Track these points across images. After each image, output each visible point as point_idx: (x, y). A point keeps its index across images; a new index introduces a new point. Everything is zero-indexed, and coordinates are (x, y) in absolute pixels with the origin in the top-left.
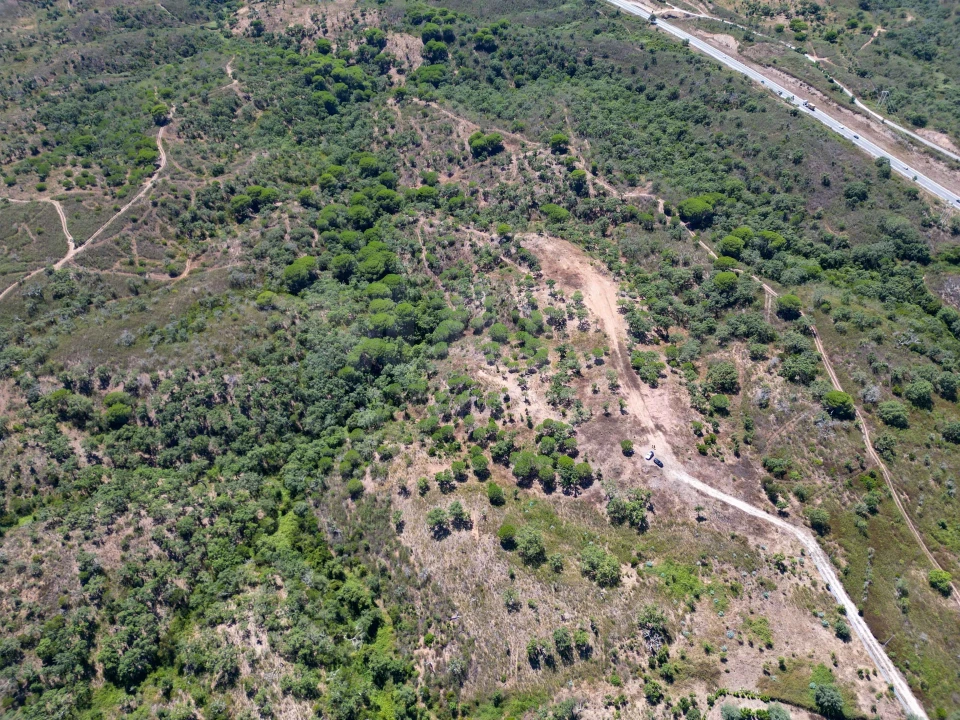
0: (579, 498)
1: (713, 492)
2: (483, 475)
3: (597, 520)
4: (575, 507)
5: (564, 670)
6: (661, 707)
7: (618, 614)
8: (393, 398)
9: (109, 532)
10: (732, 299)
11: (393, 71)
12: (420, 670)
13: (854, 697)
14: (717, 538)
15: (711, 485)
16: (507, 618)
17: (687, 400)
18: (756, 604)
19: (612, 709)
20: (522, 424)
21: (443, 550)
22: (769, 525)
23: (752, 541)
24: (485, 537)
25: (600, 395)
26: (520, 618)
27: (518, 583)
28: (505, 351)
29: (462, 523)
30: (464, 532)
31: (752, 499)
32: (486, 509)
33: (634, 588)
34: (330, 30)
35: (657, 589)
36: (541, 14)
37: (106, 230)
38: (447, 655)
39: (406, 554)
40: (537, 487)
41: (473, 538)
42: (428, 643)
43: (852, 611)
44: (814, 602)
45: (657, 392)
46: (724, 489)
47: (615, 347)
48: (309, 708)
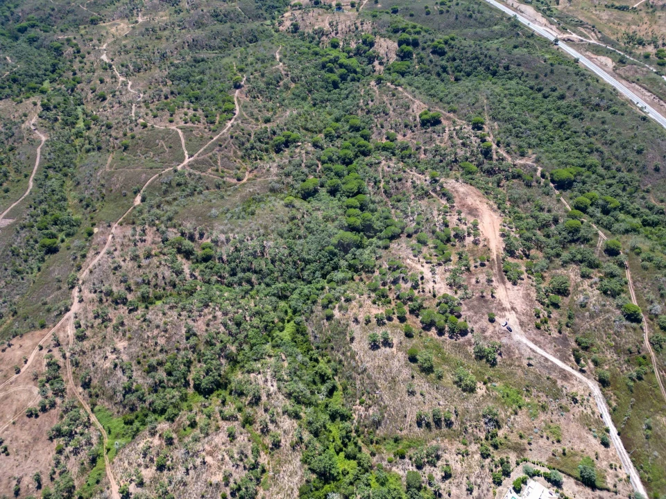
0: (458, 341)
1: (540, 351)
2: (402, 319)
3: (467, 355)
4: (454, 346)
5: (435, 431)
6: (488, 460)
7: (471, 407)
8: (354, 267)
9: (200, 316)
10: (575, 238)
11: (376, 63)
12: (355, 417)
13: (604, 477)
14: (538, 377)
15: (540, 347)
16: (407, 398)
17: (534, 295)
18: (555, 417)
19: (460, 456)
20: (429, 295)
21: (375, 356)
22: (572, 375)
23: (559, 383)
24: (400, 354)
25: (480, 284)
26: (414, 400)
27: (415, 381)
28: (425, 250)
29: (387, 343)
30: (388, 349)
31: (564, 359)
32: (402, 338)
33: (483, 396)
34: (340, 32)
35: (496, 398)
36: (479, 31)
37: (205, 150)
38: (371, 411)
39: (354, 354)
40: (433, 332)
41: (393, 353)
42: (361, 403)
43: (614, 431)
44: (591, 423)
45: (516, 288)
46: (548, 350)
47: (494, 257)
48: (295, 423)
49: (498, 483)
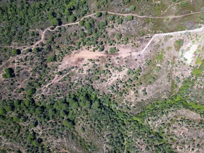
1: (146, 48)
3: (147, 68)
4: (144, 71)
6: (178, 65)
7: (165, 68)
12: (165, 97)
13: (180, 39)
14: (154, 49)
15: (145, 47)
16: (163, 85)
17: (123, 45)
18: (165, 47)
19: (177, 72)
20: (124, 77)
21: (149, 93)
22: (153, 40)
23: (155, 44)
24: (148, 87)
25: (119, 61)
26: (163, 83)
27: (157, 82)
28: (102, 78)
29: (145, 90)
30: (146, 90)
31: (148, 41)
32: (142, 86)
33: (161, 65)
35: (161, 61)
38: (165, 94)
39: (148, 99)
40: (139, 77)
41: (148, 89)
42: (162, 96)
43: (169, 34)
44: (166, 39)
45: (120, 50)
46: (145, 45)
47: (105, 55)
48: (169, 113)
49: (184, 64)
